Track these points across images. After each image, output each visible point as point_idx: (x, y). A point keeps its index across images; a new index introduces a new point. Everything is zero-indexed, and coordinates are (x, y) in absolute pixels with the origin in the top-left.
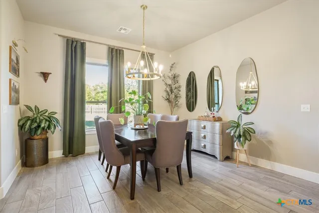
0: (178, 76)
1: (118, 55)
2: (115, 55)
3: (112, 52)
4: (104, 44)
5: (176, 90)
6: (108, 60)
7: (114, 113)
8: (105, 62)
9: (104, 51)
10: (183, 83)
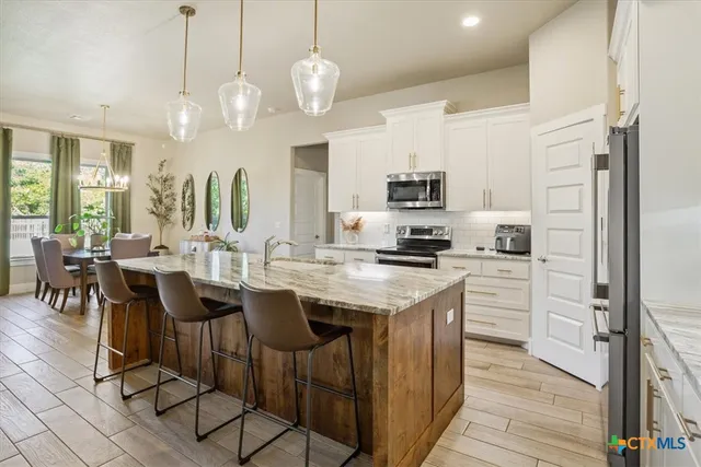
0: (172, 178)
1: (70, 147)
2: (64, 149)
3: (58, 144)
4: (45, 130)
5: (168, 199)
6: (51, 152)
7: (62, 232)
8: (47, 156)
9: (44, 141)
10: (178, 189)
